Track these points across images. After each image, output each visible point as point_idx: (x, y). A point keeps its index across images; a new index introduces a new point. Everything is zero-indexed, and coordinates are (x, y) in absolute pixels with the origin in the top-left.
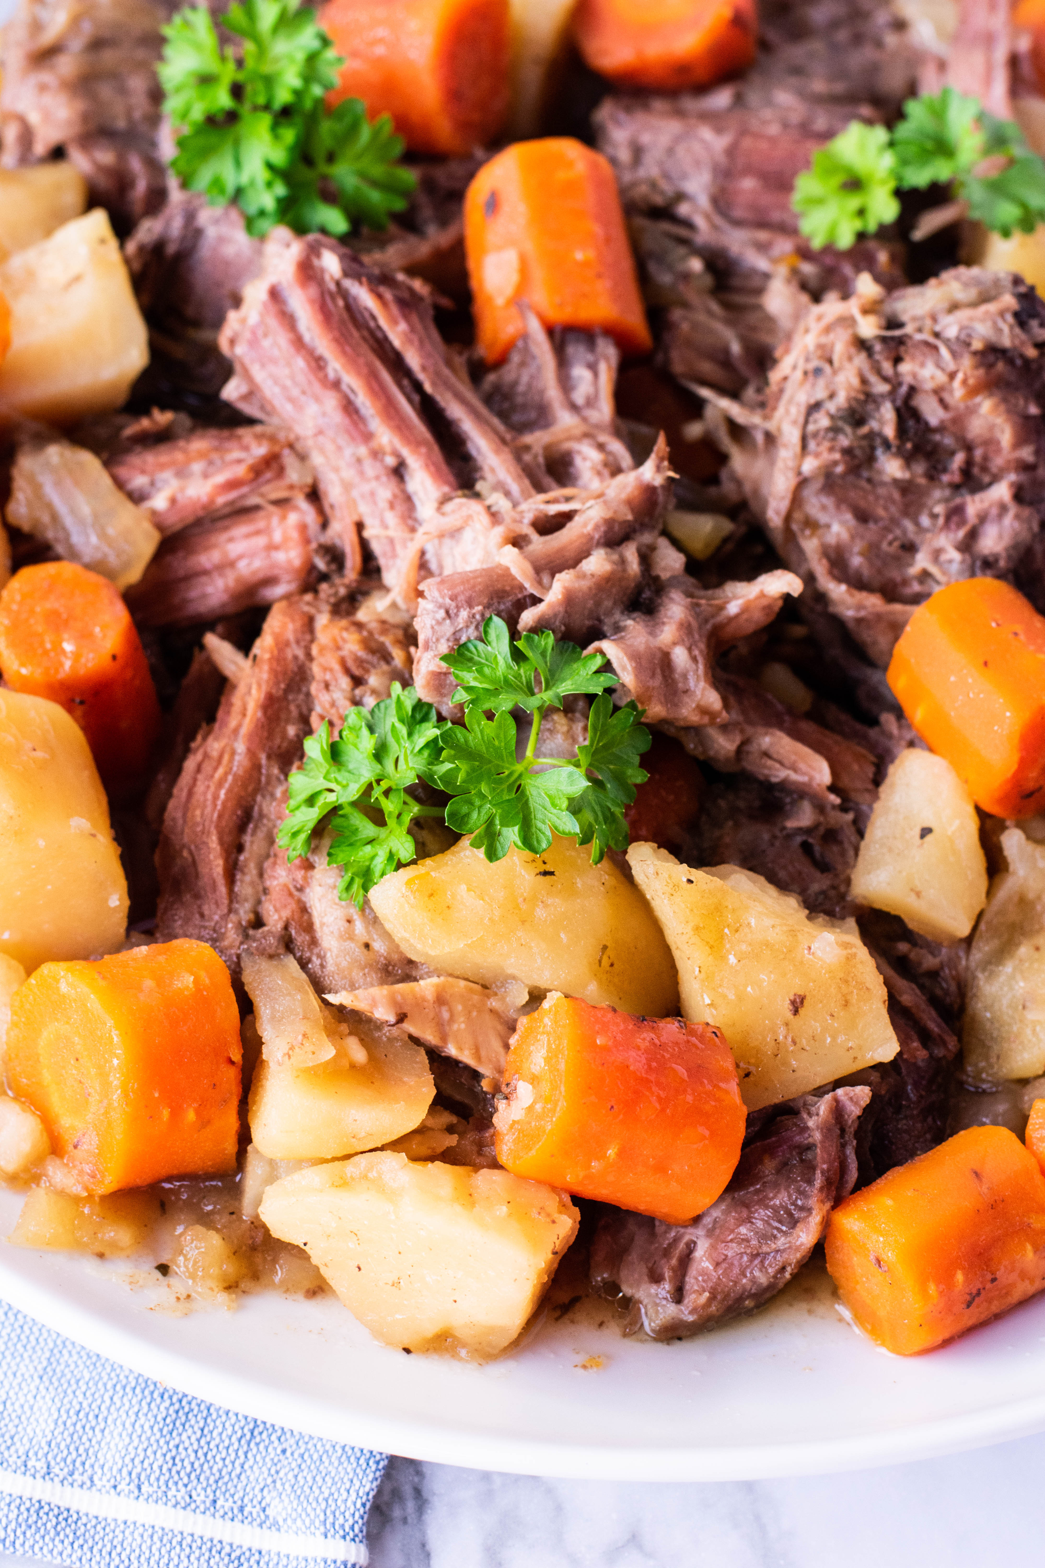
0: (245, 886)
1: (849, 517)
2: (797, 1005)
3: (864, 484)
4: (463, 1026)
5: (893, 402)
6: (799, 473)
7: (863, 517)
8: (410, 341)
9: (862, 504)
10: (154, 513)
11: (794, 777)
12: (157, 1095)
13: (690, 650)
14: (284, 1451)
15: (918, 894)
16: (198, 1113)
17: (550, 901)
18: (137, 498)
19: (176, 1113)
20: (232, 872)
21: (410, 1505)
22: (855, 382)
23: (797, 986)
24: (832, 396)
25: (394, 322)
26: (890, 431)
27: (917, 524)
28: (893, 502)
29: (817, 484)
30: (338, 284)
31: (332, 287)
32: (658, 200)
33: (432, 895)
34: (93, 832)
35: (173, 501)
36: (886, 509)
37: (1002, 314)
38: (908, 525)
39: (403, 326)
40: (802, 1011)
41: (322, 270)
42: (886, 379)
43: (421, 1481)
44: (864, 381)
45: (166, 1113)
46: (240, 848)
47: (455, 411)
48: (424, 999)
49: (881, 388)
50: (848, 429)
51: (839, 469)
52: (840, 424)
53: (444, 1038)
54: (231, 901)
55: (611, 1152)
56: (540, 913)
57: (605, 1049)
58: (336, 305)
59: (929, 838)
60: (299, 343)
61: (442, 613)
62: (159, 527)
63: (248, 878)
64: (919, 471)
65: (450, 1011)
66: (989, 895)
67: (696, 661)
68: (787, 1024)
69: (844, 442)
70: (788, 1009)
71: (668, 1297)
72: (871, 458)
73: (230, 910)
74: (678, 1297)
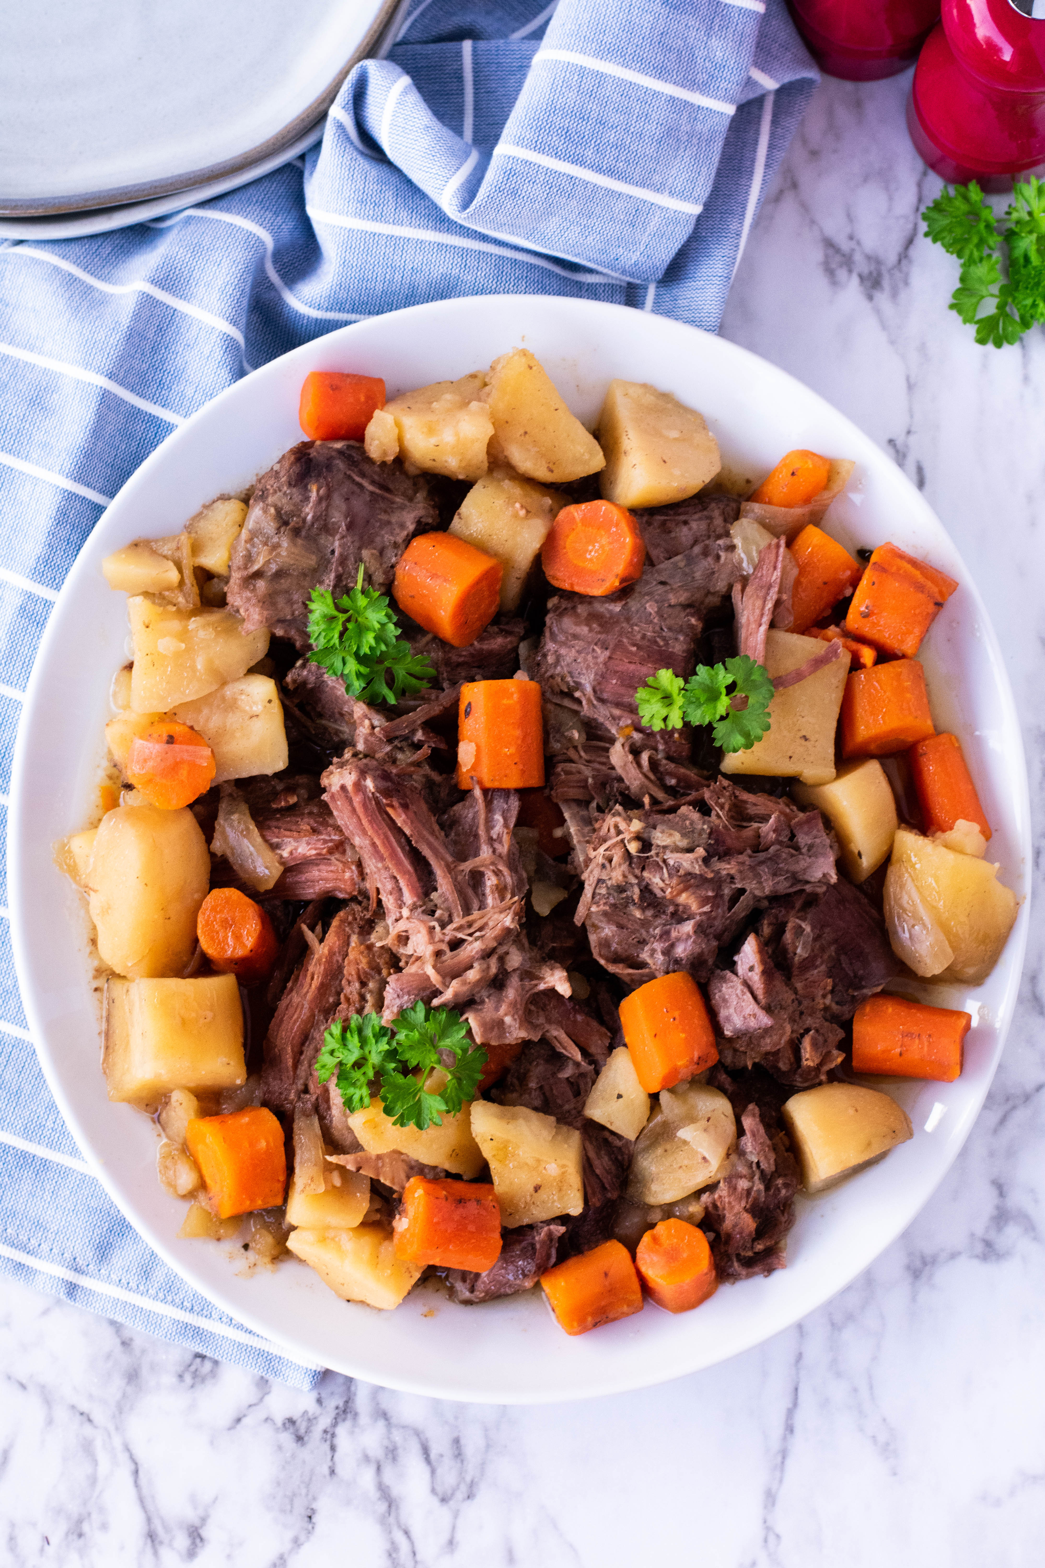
0: (302, 1070)
2: (537, 1189)
3: (622, 917)
4: (387, 1173)
5: (639, 886)
7: (621, 926)
8: (407, 824)
9: (621, 922)
10: (282, 856)
11: (565, 1053)
13: (513, 1016)
18: (274, 848)
20: (296, 1066)
22: (622, 875)
23: (538, 1181)
24: (609, 879)
25: (399, 814)
26: (636, 897)
27: (648, 932)
28: (637, 924)
30: (373, 794)
31: (370, 795)
32: (565, 686)
33: (375, 1127)
35: (291, 853)
36: (633, 926)
37: (696, 859)
38: (643, 931)
39: (403, 817)
40: (539, 1191)
41: (366, 787)
42: (636, 877)
44: (625, 877)
46: (301, 1053)
47: (426, 852)
48: (371, 1158)
49: (634, 880)
50: (616, 894)
51: (610, 910)
52: (612, 892)
53: (378, 1175)
54: (294, 1079)
57: (438, 1223)
58: (371, 804)
59: (621, 1100)
60: (354, 810)
61: (395, 996)
62: (285, 865)
63: (303, 1068)
64: (649, 913)
65: (383, 1162)
66: (649, 1120)
67: (515, 1020)
68: (531, 1196)
69: (612, 901)
70: (532, 1189)
71: (467, 1289)
72: (627, 906)
73: (294, 1082)
74: (472, 1289)
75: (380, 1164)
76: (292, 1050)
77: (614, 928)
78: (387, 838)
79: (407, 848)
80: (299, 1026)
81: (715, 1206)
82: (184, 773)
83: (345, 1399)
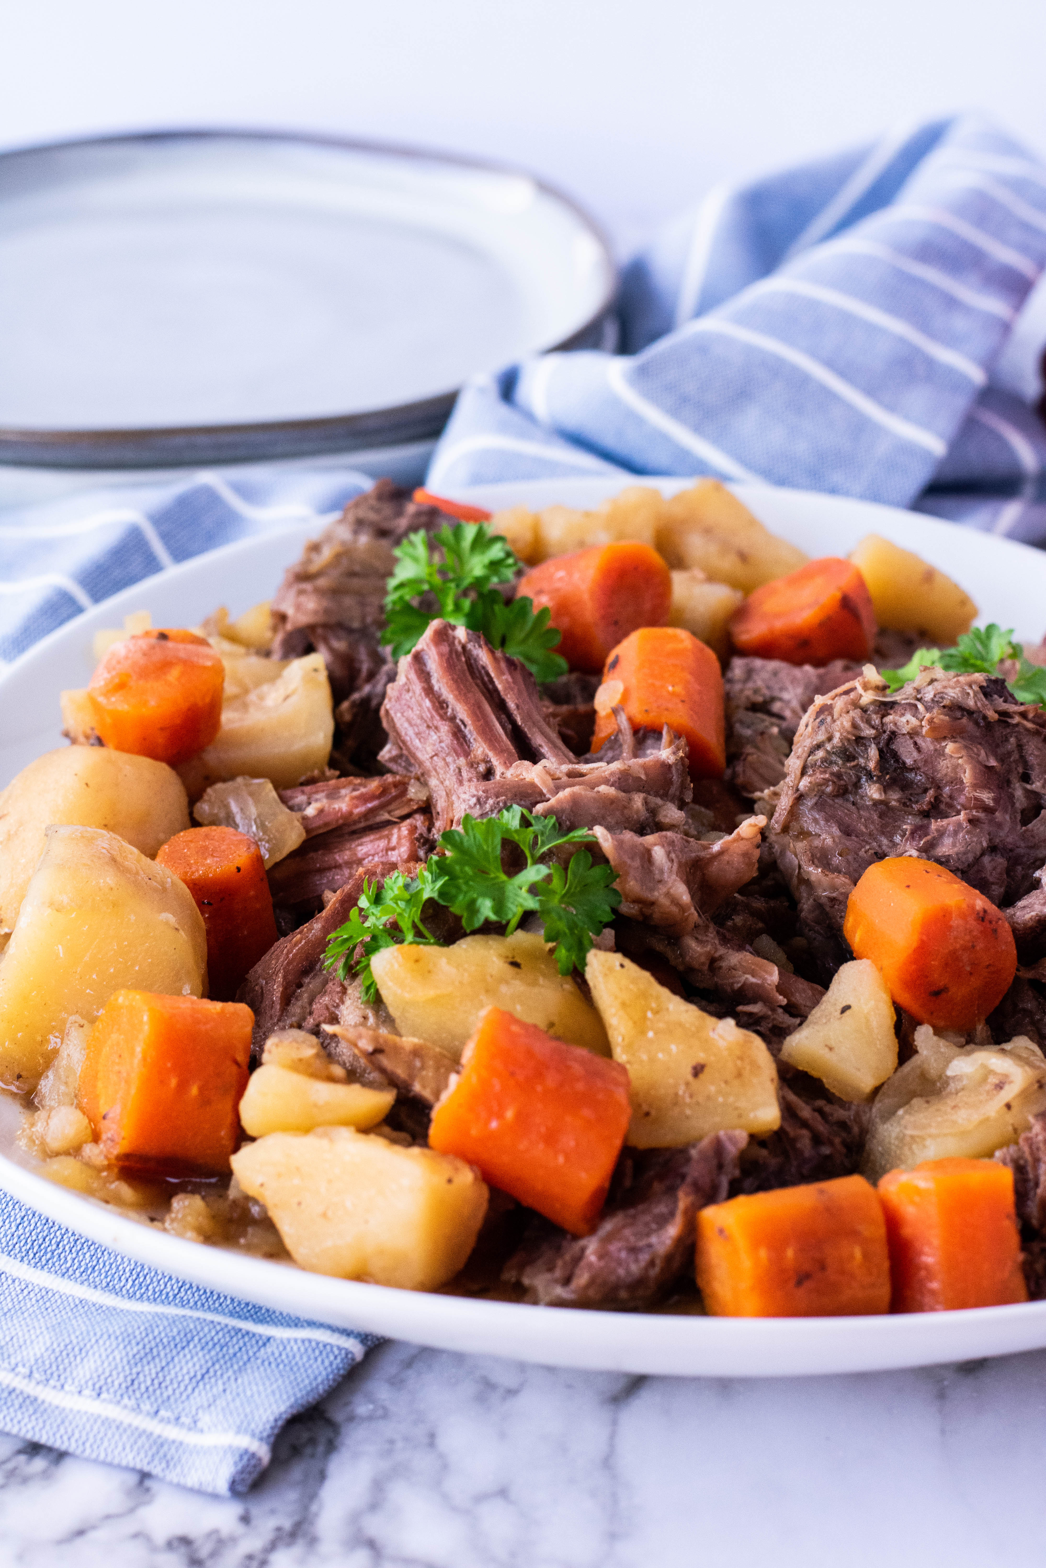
0: (295, 1007)
1: (835, 830)
2: (698, 1070)
3: (850, 806)
4: (430, 1074)
5: (877, 744)
6: (797, 790)
7: (847, 831)
8: (512, 688)
9: (847, 821)
10: (305, 819)
11: (753, 981)
12: (169, 1065)
13: (668, 854)
14: (224, 1391)
15: (831, 1049)
16: (201, 1089)
17: (512, 982)
18: (293, 809)
19: (183, 1086)
20: (288, 998)
21: (321, 1449)
22: (847, 725)
23: (701, 1057)
24: (830, 739)
25: (500, 673)
26: (872, 765)
27: (890, 839)
28: (873, 822)
29: (811, 800)
30: (464, 647)
31: (459, 648)
32: (757, 699)
33: (418, 962)
34: (177, 926)
35: (322, 812)
36: (866, 827)
37: (970, 684)
38: (885, 841)
39: (507, 677)
40: (701, 1076)
41: (453, 638)
42: (873, 727)
44: (855, 727)
45: (174, 1082)
46: (300, 986)
48: (401, 1047)
49: (869, 732)
50: (839, 762)
51: (829, 789)
52: (834, 758)
53: (413, 1078)
54: (281, 1015)
55: (510, 1114)
56: (504, 989)
58: (460, 662)
59: (848, 1012)
60: (429, 690)
61: (474, 800)
62: (308, 831)
63: (300, 1003)
64: (894, 797)
66: (896, 1070)
67: (672, 861)
68: (687, 1084)
69: (834, 769)
70: (689, 1071)
71: (556, 1281)
72: (857, 785)
73: (279, 1020)
74: (567, 1281)
75: (418, 1064)
76: (285, 977)
78: (480, 707)
79: (510, 727)
80: (302, 948)
82: (174, 674)
83: (296, 1518)
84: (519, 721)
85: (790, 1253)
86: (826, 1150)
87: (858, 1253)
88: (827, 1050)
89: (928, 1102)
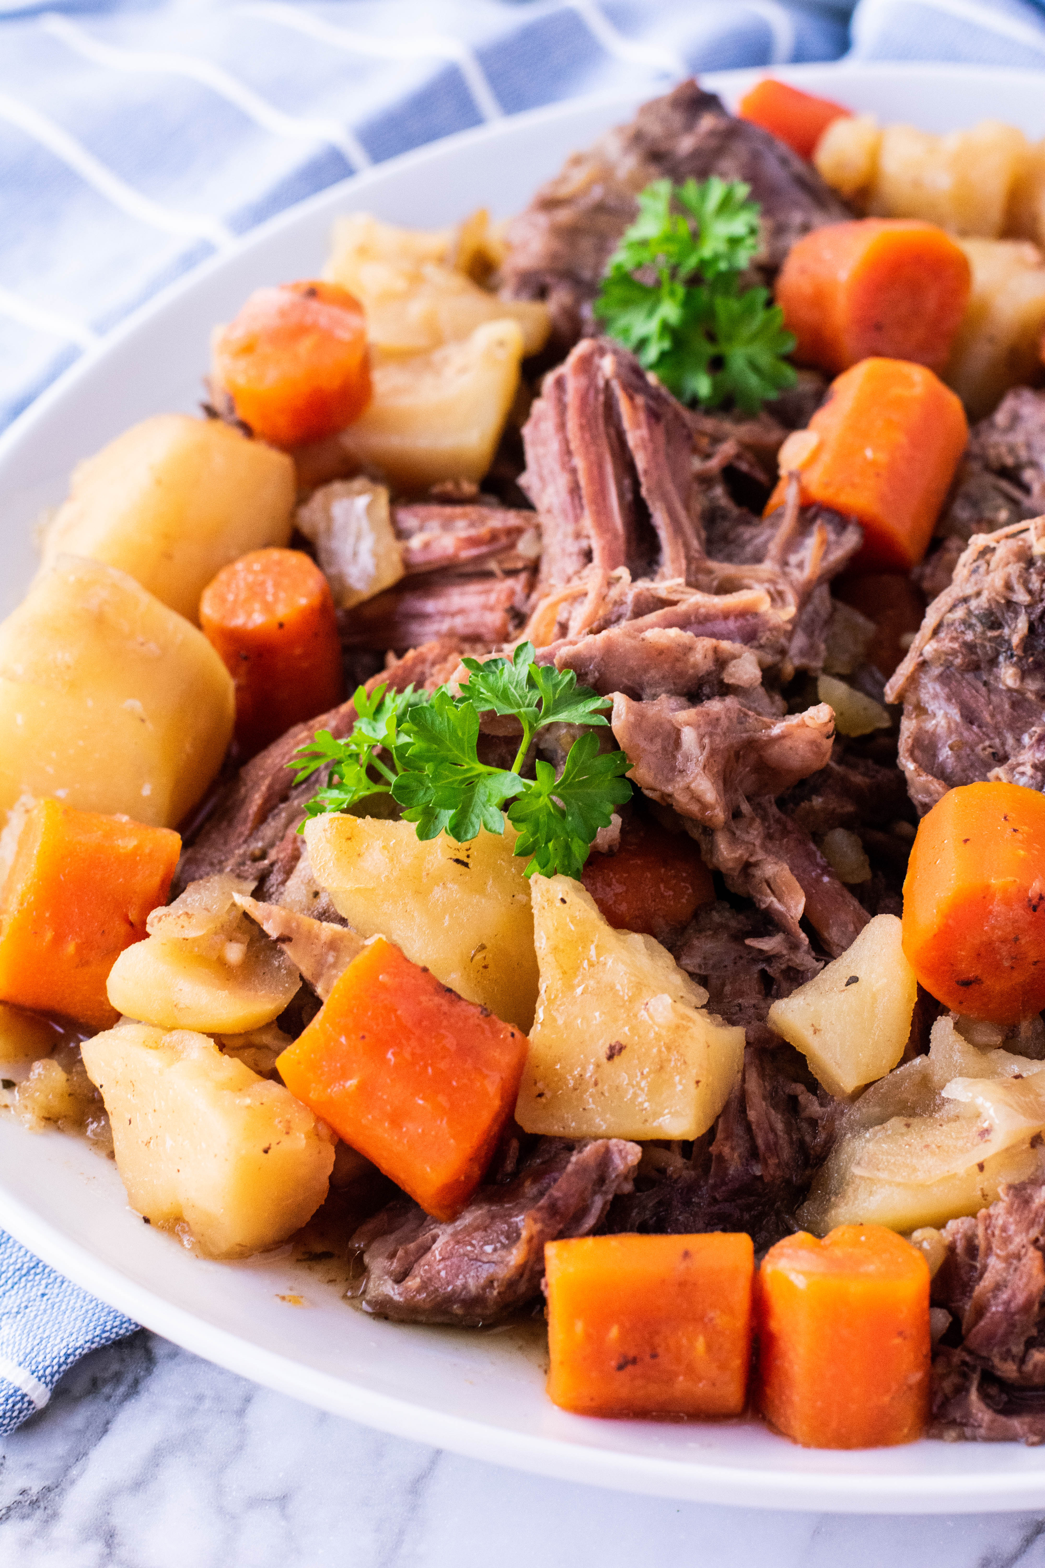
0: (269, 830)
2: (614, 1052)
3: (980, 685)
5: (1029, 614)
6: (921, 654)
7: (970, 717)
8: (645, 448)
9: (972, 703)
10: (407, 550)
11: (778, 905)
12: (47, 915)
13: (701, 737)
14: (43, 1295)
15: (816, 1031)
16: (79, 949)
17: (450, 885)
18: (401, 534)
19: (59, 940)
20: (264, 814)
21: (122, 1389)
22: (999, 583)
23: (622, 1033)
24: (978, 594)
25: (637, 426)
26: (1015, 640)
27: (1018, 741)
28: (1002, 712)
29: (936, 671)
30: (607, 383)
31: (601, 383)
32: (1009, 461)
33: (349, 839)
34: (144, 717)
35: (426, 546)
36: (993, 716)
39: (644, 432)
40: (617, 1059)
41: (599, 368)
42: (1030, 592)
43: (145, 1377)
44: (1009, 587)
45: (49, 935)
46: (283, 799)
47: (660, 519)
48: (317, 937)
49: (1021, 597)
50: (979, 628)
51: (958, 661)
52: (974, 621)
53: (317, 976)
54: (250, 835)
55: (351, 1083)
56: (438, 892)
58: (596, 399)
59: (853, 986)
60: (562, 430)
62: (408, 567)
63: (274, 823)
64: (1032, 687)
65: (337, 958)
66: (895, 1067)
67: (703, 747)
68: (598, 1066)
69: (969, 636)
70: (603, 1051)
71: (390, 1273)
72: (993, 662)
73: (245, 842)
74: (400, 1278)
75: (331, 959)
76: (270, 787)
77: (955, 714)
78: (601, 467)
79: (629, 497)
81: (972, 1249)
82: (308, 344)
84: (644, 492)
85: (614, 1332)
86: (758, 1170)
87: (700, 1344)
88: (811, 1030)
89: (908, 1125)
